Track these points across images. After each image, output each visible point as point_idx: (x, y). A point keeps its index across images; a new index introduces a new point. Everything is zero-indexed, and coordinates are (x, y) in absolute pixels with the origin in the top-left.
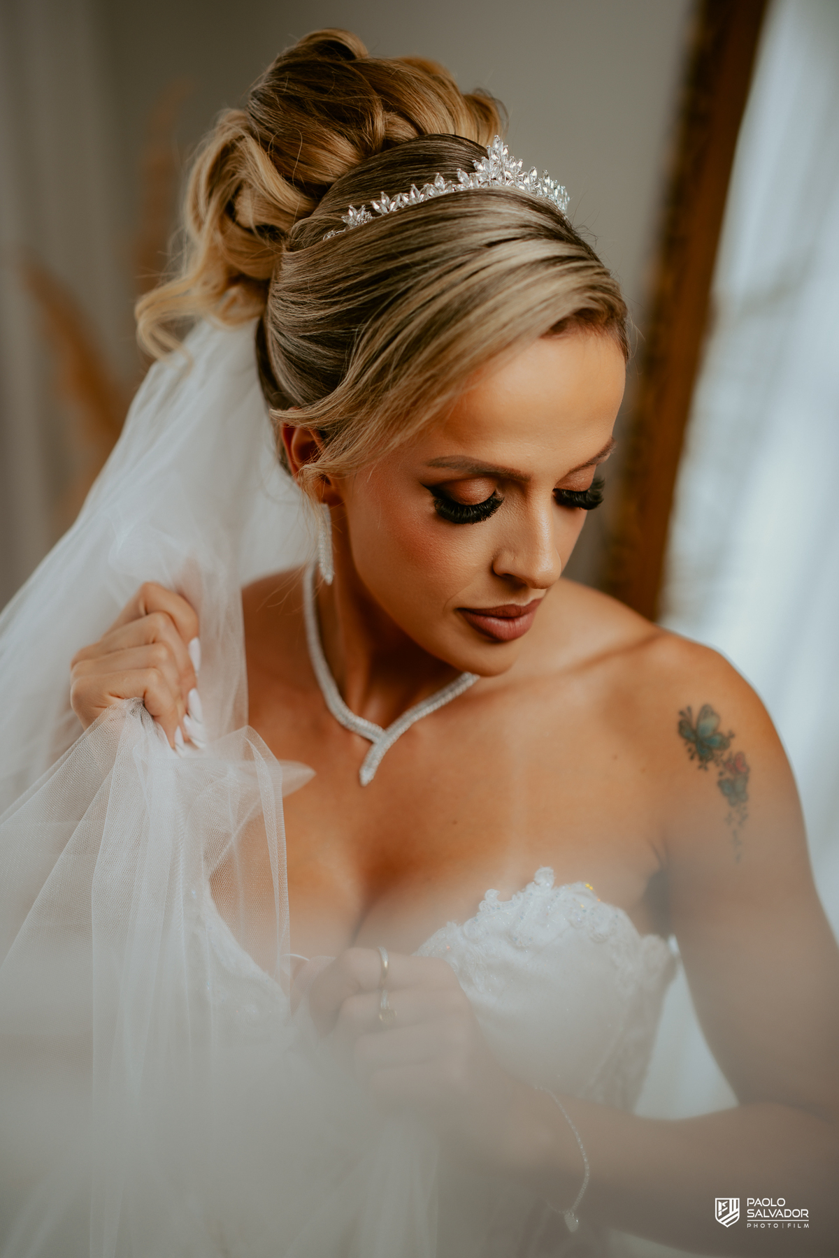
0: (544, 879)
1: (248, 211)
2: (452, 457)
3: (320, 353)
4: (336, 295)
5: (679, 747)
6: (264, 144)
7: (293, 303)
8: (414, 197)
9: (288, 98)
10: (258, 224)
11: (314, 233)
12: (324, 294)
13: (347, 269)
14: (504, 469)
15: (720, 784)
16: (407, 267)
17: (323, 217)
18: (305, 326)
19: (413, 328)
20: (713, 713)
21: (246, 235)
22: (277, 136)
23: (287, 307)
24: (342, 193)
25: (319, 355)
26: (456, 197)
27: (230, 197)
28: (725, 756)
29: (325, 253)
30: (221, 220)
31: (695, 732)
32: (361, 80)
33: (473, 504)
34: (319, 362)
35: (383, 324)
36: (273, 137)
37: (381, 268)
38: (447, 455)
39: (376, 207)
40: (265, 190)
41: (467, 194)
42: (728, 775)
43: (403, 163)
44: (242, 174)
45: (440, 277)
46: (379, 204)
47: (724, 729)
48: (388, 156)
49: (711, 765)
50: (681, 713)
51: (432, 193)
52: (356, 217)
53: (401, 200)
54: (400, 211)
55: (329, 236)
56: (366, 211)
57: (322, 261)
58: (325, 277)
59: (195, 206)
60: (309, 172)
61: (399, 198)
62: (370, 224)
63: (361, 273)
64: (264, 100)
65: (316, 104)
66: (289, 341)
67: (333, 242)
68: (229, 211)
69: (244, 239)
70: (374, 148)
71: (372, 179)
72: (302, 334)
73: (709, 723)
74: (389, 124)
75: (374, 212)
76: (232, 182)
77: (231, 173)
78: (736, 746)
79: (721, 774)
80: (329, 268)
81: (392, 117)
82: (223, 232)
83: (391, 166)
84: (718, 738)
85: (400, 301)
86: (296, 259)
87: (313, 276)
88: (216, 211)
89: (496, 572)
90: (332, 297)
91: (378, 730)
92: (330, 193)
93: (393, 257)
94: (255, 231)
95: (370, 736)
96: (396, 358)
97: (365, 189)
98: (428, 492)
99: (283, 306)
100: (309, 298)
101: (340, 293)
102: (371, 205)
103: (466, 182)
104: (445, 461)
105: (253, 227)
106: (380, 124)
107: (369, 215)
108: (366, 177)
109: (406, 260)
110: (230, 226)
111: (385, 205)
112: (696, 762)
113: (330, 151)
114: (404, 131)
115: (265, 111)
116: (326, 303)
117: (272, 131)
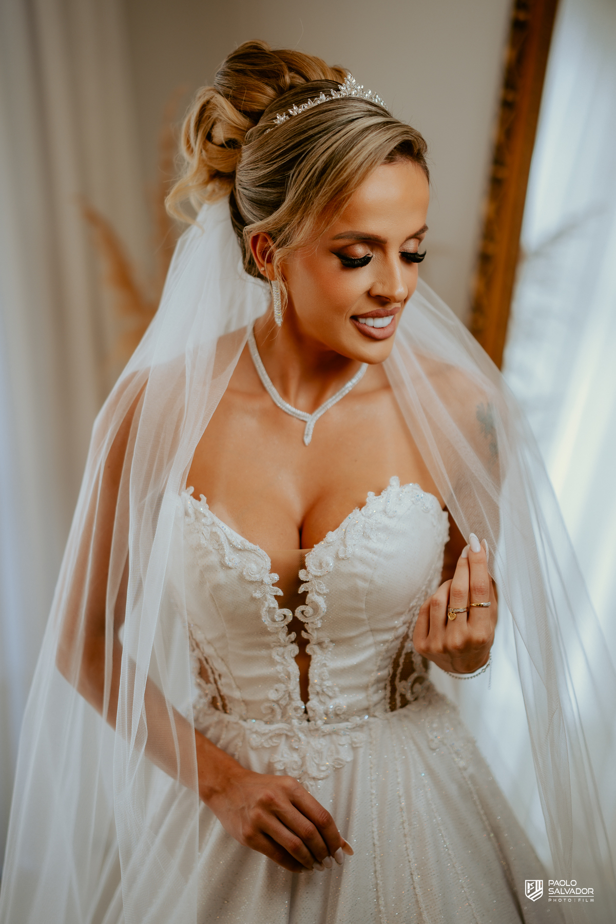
0: (394, 482)
1: (220, 134)
2: (345, 232)
3: (269, 192)
4: (275, 159)
6: (227, 96)
7: (251, 170)
8: (310, 104)
9: (237, 71)
10: (227, 140)
11: (258, 134)
12: (269, 159)
13: (279, 145)
14: (373, 235)
16: (312, 136)
17: (263, 124)
18: (260, 179)
19: (320, 164)
21: (220, 149)
22: (234, 90)
23: (248, 173)
24: (271, 112)
25: (269, 194)
26: (332, 101)
27: (208, 130)
29: (267, 140)
30: (204, 144)
32: (275, 57)
33: (360, 258)
34: (268, 198)
35: (304, 166)
36: (231, 91)
37: (297, 140)
38: (343, 232)
39: (291, 112)
40: (229, 119)
41: (337, 100)
43: (301, 93)
44: (215, 115)
45: (330, 138)
46: (292, 111)
48: (292, 92)
51: (319, 102)
52: (281, 119)
53: (304, 107)
54: (303, 112)
55: (268, 131)
56: (286, 115)
57: (266, 144)
58: (268, 152)
59: (188, 141)
60: (252, 106)
61: (303, 107)
62: (288, 121)
63: (287, 145)
64: (225, 74)
65: (252, 71)
66: (250, 191)
67: (270, 133)
68: (209, 137)
69: (219, 151)
70: (285, 90)
71: (286, 102)
72: (257, 185)
74: (292, 78)
75: (290, 116)
76: (210, 122)
77: (208, 117)
80: (270, 146)
81: (292, 74)
82: (207, 151)
83: (296, 94)
85: (310, 153)
86: (249, 148)
87: (261, 153)
88: (202, 139)
89: (371, 295)
90: (273, 160)
91: (308, 415)
92: (265, 114)
93: (305, 132)
94: (225, 145)
95: (305, 419)
96: (314, 178)
97: (283, 107)
98: (335, 256)
99: (246, 173)
100: (260, 164)
101: (277, 157)
102: (289, 112)
103: (335, 95)
104: (342, 235)
105: (224, 142)
106: (287, 79)
107: (288, 118)
108: (283, 101)
109: (311, 132)
110: (210, 145)
111: (295, 111)
113: (262, 93)
114: (300, 81)
115: (226, 79)
116: (270, 164)
117: (230, 88)
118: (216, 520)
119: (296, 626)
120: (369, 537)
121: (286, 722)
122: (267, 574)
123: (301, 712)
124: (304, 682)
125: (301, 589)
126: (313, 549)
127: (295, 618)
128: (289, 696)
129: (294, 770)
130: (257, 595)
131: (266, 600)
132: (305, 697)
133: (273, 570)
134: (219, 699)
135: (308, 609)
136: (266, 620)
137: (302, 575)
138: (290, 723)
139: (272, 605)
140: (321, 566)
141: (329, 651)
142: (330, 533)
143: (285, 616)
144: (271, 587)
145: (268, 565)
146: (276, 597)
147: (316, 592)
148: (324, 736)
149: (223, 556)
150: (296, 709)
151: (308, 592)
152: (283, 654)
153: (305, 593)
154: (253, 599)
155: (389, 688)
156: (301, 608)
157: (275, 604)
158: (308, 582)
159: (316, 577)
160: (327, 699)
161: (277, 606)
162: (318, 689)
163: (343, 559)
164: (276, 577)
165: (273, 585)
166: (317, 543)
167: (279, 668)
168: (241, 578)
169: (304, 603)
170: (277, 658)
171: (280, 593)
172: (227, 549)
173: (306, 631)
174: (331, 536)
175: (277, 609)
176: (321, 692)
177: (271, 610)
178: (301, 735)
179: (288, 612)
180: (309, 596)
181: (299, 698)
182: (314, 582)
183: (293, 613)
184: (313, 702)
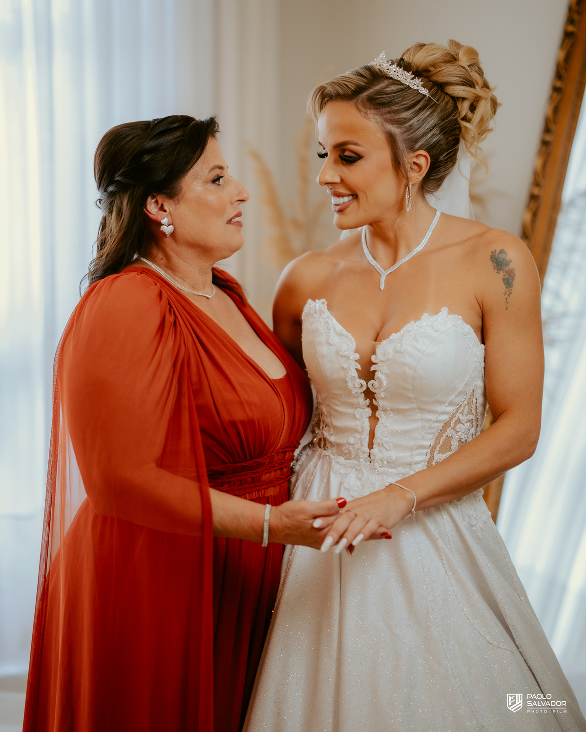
0: (444, 311)
5: (490, 264)
15: (503, 279)
20: (504, 252)
28: (506, 270)
31: (496, 259)
42: (507, 276)
47: (508, 258)
49: (501, 272)
50: (492, 252)
73: (502, 256)
78: (511, 266)
79: (504, 276)
84: (505, 262)
112: (496, 271)
118: (330, 315)
119: (369, 394)
120: (418, 340)
121: (357, 460)
122: (353, 352)
123: (366, 455)
124: (372, 435)
125: (372, 368)
126: (382, 343)
127: (368, 388)
128: (361, 443)
129: (354, 491)
130: (345, 366)
131: (350, 370)
132: (371, 446)
133: (356, 351)
134: (323, 440)
135: (376, 383)
136: (350, 385)
137: (373, 358)
138: (359, 461)
139: (353, 375)
140: (385, 355)
141: (390, 417)
142: (394, 334)
143: (362, 385)
144: (354, 362)
145: (354, 348)
146: (357, 370)
147: (381, 371)
148: (378, 474)
149: (328, 337)
150: (364, 452)
151: (376, 371)
152: (361, 414)
153: (374, 371)
154: (343, 368)
155: (429, 456)
156: (372, 382)
157: (356, 374)
158: (377, 364)
159: (381, 361)
160: (384, 451)
161: (357, 376)
162: (379, 441)
163: (399, 352)
164: (357, 356)
165: (356, 361)
166: (384, 339)
167: (358, 422)
168: (337, 352)
169: (373, 379)
170: (358, 416)
171: (359, 367)
172: (332, 332)
173: (376, 400)
174: (394, 336)
175: (357, 379)
176: (381, 444)
177: (353, 378)
178: (365, 471)
179: (363, 382)
180: (376, 373)
181: (367, 445)
182: (380, 364)
183: (367, 384)
184: (375, 450)
